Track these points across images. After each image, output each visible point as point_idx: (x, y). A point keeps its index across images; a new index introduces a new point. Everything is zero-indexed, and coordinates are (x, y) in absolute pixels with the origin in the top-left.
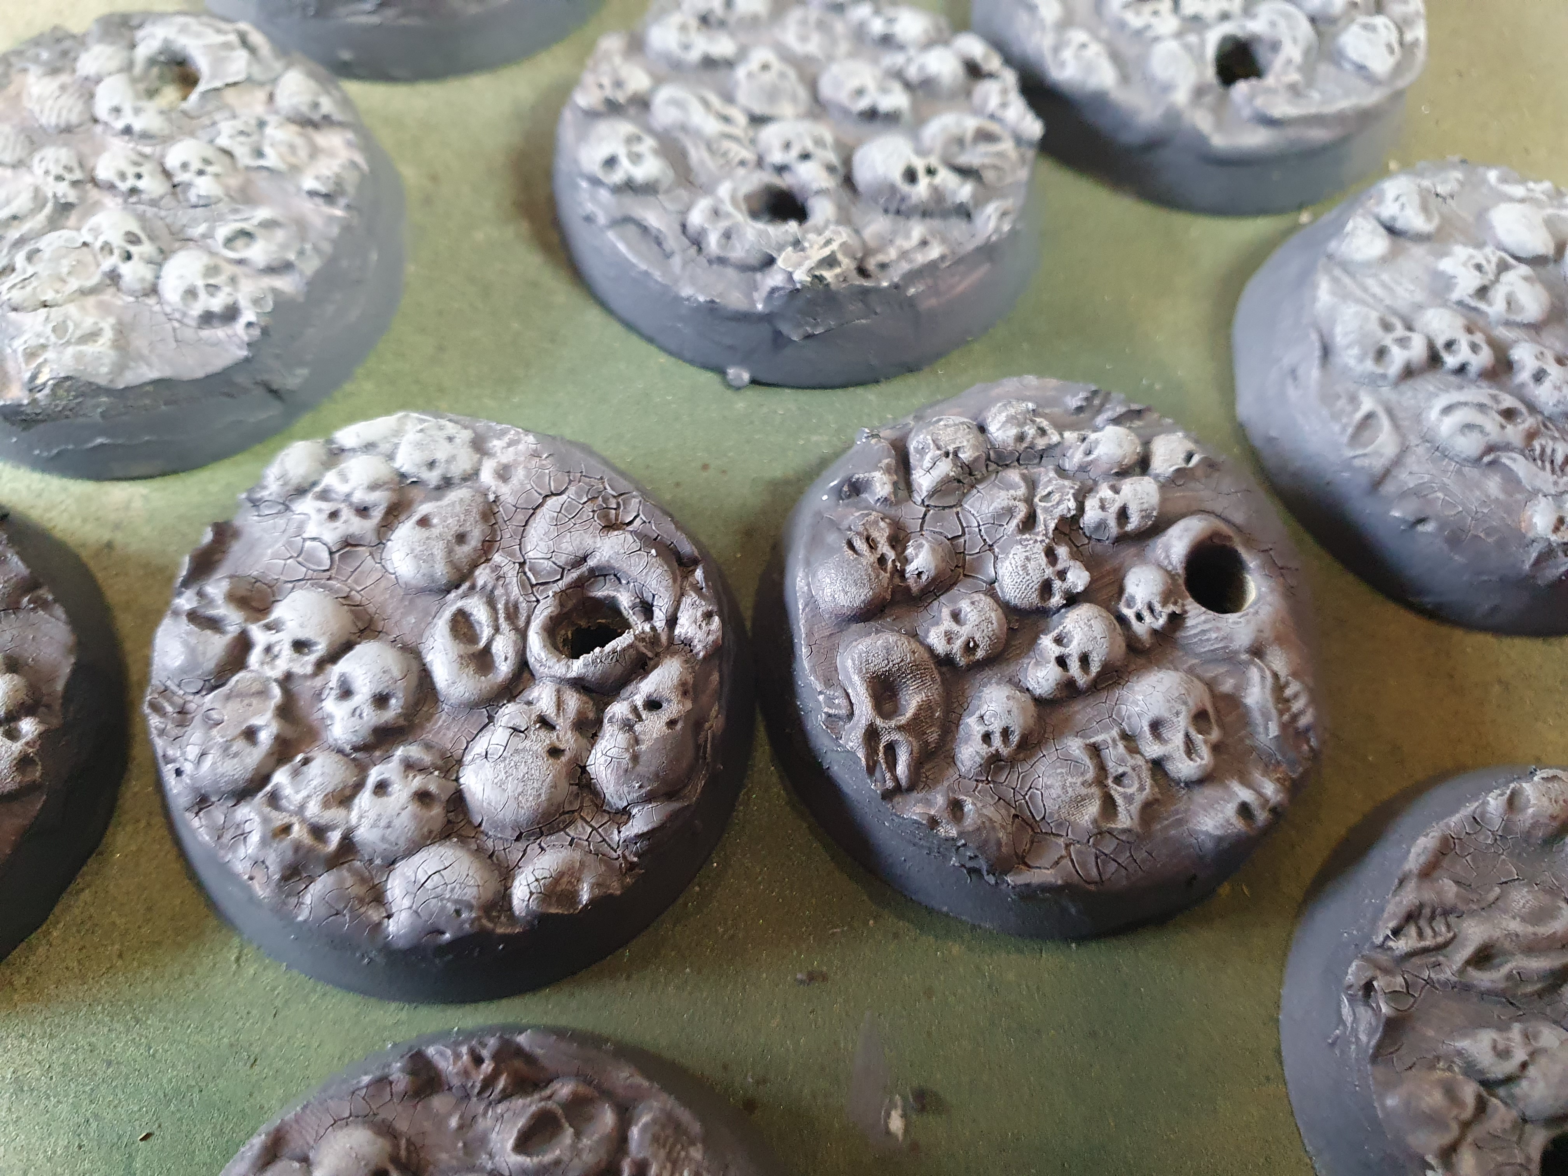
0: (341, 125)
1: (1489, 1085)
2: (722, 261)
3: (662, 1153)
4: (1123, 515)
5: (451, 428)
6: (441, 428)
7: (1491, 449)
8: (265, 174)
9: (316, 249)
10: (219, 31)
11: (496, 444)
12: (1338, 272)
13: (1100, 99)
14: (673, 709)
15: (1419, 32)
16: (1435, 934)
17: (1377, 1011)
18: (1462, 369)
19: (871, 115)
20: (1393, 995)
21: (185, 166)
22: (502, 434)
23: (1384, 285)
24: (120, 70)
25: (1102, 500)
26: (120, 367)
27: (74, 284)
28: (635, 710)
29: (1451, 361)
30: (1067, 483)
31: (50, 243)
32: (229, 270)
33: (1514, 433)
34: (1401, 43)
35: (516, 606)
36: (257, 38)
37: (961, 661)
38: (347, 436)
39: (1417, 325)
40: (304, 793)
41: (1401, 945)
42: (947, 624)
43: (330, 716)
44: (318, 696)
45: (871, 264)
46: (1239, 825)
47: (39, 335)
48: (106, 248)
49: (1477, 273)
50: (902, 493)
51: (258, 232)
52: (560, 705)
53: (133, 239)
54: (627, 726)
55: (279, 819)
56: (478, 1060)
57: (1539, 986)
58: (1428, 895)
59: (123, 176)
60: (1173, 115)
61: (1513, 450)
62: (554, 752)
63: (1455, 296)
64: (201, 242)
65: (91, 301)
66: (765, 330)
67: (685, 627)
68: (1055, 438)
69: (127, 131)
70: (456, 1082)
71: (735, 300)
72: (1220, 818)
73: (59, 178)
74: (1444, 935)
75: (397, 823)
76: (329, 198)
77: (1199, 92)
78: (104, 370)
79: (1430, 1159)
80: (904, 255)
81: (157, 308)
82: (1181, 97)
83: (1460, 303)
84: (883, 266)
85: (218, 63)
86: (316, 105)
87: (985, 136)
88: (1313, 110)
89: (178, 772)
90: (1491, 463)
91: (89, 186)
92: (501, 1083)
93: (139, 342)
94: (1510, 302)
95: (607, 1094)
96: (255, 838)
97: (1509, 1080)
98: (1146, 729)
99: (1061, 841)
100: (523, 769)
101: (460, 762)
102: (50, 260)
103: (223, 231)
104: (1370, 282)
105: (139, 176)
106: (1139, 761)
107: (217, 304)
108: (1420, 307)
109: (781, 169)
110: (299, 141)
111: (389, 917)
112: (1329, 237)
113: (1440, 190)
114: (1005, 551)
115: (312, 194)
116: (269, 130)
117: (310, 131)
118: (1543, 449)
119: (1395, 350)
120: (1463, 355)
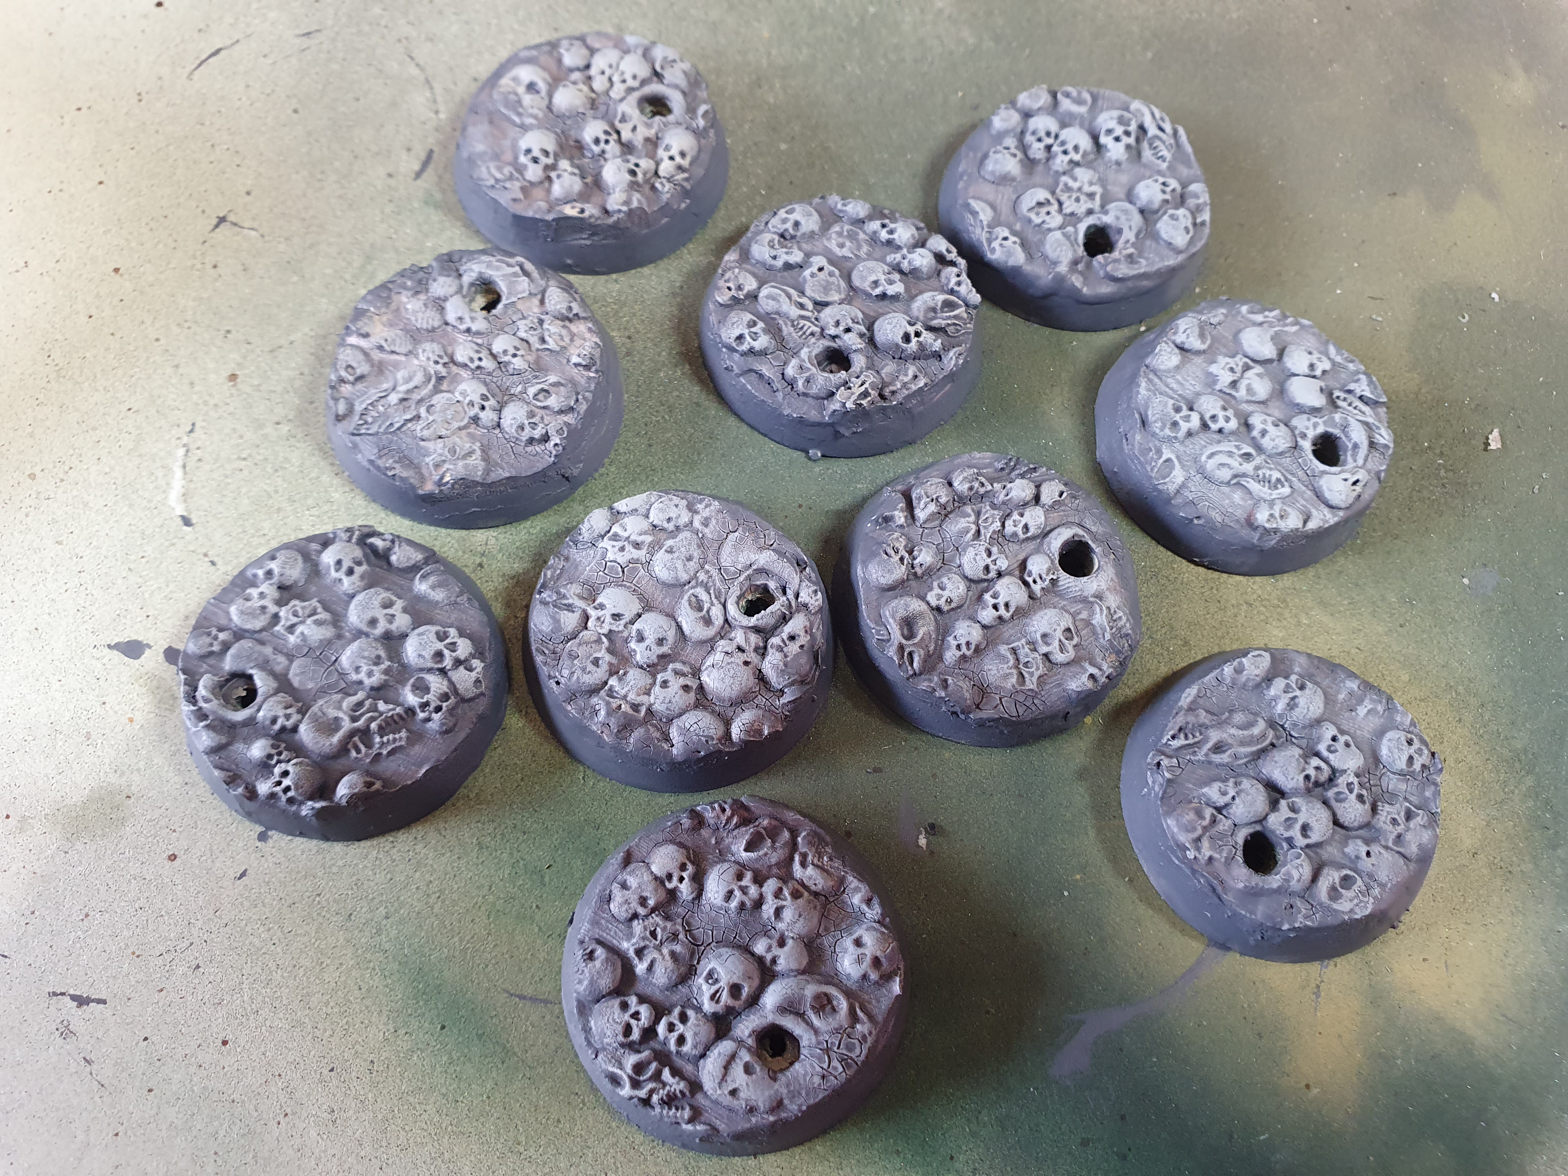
0: (584, 318)
1: (1219, 810)
2: (805, 395)
3: (814, 849)
4: (1026, 528)
5: (676, 500)
6: (671, 500)
7: (1235, 476)
8: (547, 352)
9: (584, 398)
10: (509, 265)
11: (700, 507)
12: (1151, 376)
13: (1016, 271)
14: (804, 639)
15: (1206, 216)
16: (1194, 736)
17: (1163, 776)
18: (1220, 431)
19: (883, 296)
20: (1170, 769)
21: (505, 352)
22: (701, 501)
23: (1179, 382)
24: (456, 293)
25: (1014, 521)
26: (487, 472)
27: (456, 425)
28: (783, 641)
29: (1214, 427)
30: (996, 512)
31: (439, 400)
32: (540, 412)
33: (1248, 467)
34: (1195, 224)
35: (720, 592)
36: (529, 266)
37: (946, 608)
38: (621, 505)
39: (1195, 408)
40: (626, 689)
41: (1176, 743)
42: (936, 590)
43: (635, 651)
44: (626, 641)
45: (887, 392)
46: (1090, 685)
47: (441, 455)
48: (471, 404)
49: (1230, 373)
50: (910, 521)
51: (551, 389)
52: (747, 640)
53: (484, 398)
54: (780, 649)
55: (615, 703)
56: (723, 810)
57: (1245, 760)
58: (1191, 719)
59: (472, 360)
60: (1060, 279)
61: (1248, 476)
62: (746, 663)
63: (1218, 387)
64: (520, 397)
65: (464, 432)
66: (830, 430)
67: (804, 597)
68: (989, 488)
69: (468, 330)
70: (712, 822)
71: (813, 415)
72: (1079, 683)
73: (437, 362)
74: (1199, 737)
75: (674, 700)
76: (587, 367)
77: (1075, 262)
78: (480, 473)
79: (1187, 845)
80: (905, 385)
81: (500, 435)
82: (1063, 268)
83: (1221, 391)
84: (893, 393)
85: (511, 285)
86: (570, 309)
87: (949, 305)
88: (1142, 271)
89: (558, 683)
90: (1236, 484)
91: (451, 365)
92: (735, 820)
93: (495, 456)
94: (1249, 389)
95: (784, 824)
96: (603, 713)
97: (1227, 805)
98: (1039, 639)
99: (997, 697)
100: (732, 672)
101: (700, 670)
102: (440, 411)
103: (532, 391)
104: (1170, 380)
105: (480, 359)
106: (1036, 655)
107: (537, 433)
108: (1198, 394)
109: (834, 337)
110: (564, 332)
111: (673, 746)
112: (1147, 355)
113: (1214, 321)
114: (965, 550)
115: (577, 365)
116: (545, 326)
117: (567, 323)
118: (1264, 474)
119: (1181, 423)
120: (1221, 423)
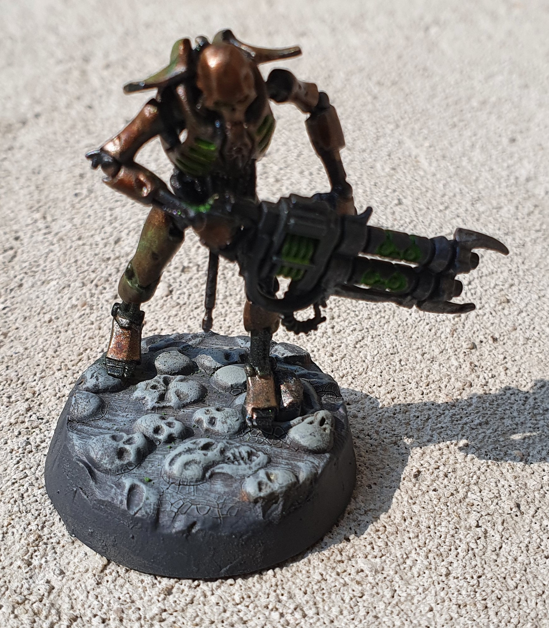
7: (206, 469)
18: (170, 438)
29: (162, 438)
39: (134, 430)
49: (155, 390)
61: (218, 463)
63: (149, 406)
90: (211, 476)
108: (132, 421)
118: (234, 455)
119: (127, 447)
120: (166, 431)
